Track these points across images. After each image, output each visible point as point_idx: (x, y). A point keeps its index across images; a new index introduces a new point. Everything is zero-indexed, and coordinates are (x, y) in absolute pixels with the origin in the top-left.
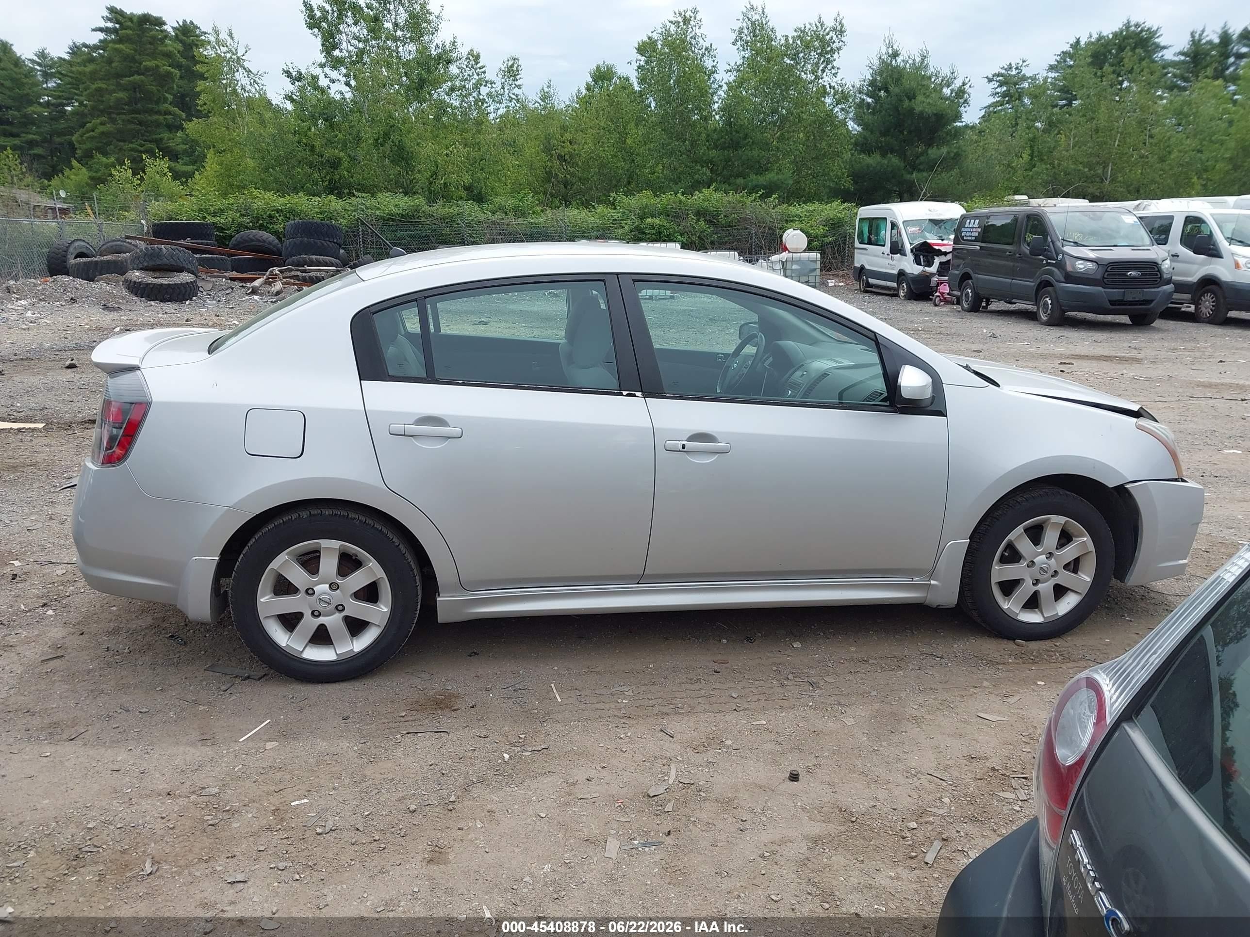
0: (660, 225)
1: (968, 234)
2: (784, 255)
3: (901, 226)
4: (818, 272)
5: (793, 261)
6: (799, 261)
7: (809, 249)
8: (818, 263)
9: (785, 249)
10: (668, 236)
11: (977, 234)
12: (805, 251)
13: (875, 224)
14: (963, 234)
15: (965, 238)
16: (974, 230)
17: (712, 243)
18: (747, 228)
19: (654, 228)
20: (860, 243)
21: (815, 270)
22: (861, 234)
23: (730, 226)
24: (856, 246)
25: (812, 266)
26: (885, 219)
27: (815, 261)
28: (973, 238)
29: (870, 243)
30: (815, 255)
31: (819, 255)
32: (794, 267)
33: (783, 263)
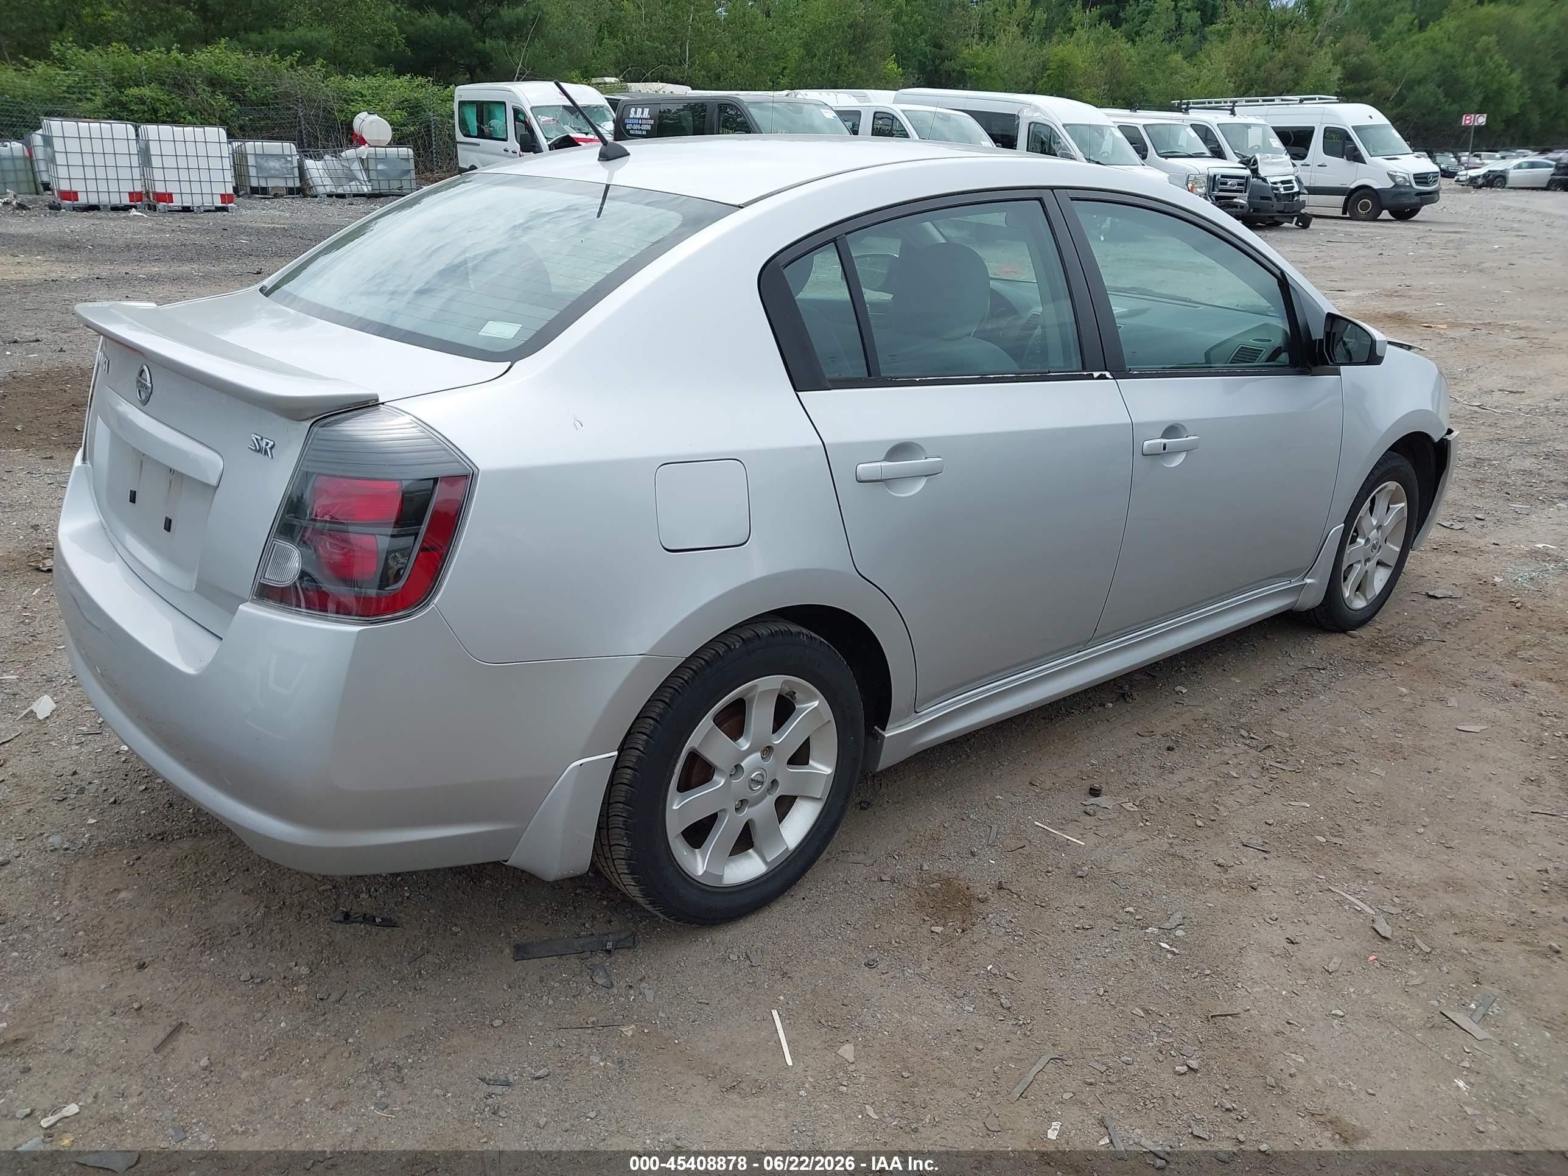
0: (153, 99)
1: (636, 127)
2: (364, 151)
3: (530, 114)
4: (413, 174)
5: (378, 159)
6: (384, 159)
7: (398, 141)
8: (412, 162)
9: (362, 142)
10: (168, 115)
11: (649, 128)
12: (390, 145)
13: (484, 110)
14: (628, 127)
15: (631, 132)
16: (644, 122)
17: (242, 128)
18: (290, 109)
19: (144, 103)
20: (465, 136)
21: (409, 171)
22: (463, 123)
23: (263, 104)
24: (458, 140)
25: (405, 166)
26: (504, 103)
27: (407, 160)
28: (644, 133)
29: (481, 135)
30: (406, 151)
31: (411, 151)
32: (380, 167)
33: (362, 160)
